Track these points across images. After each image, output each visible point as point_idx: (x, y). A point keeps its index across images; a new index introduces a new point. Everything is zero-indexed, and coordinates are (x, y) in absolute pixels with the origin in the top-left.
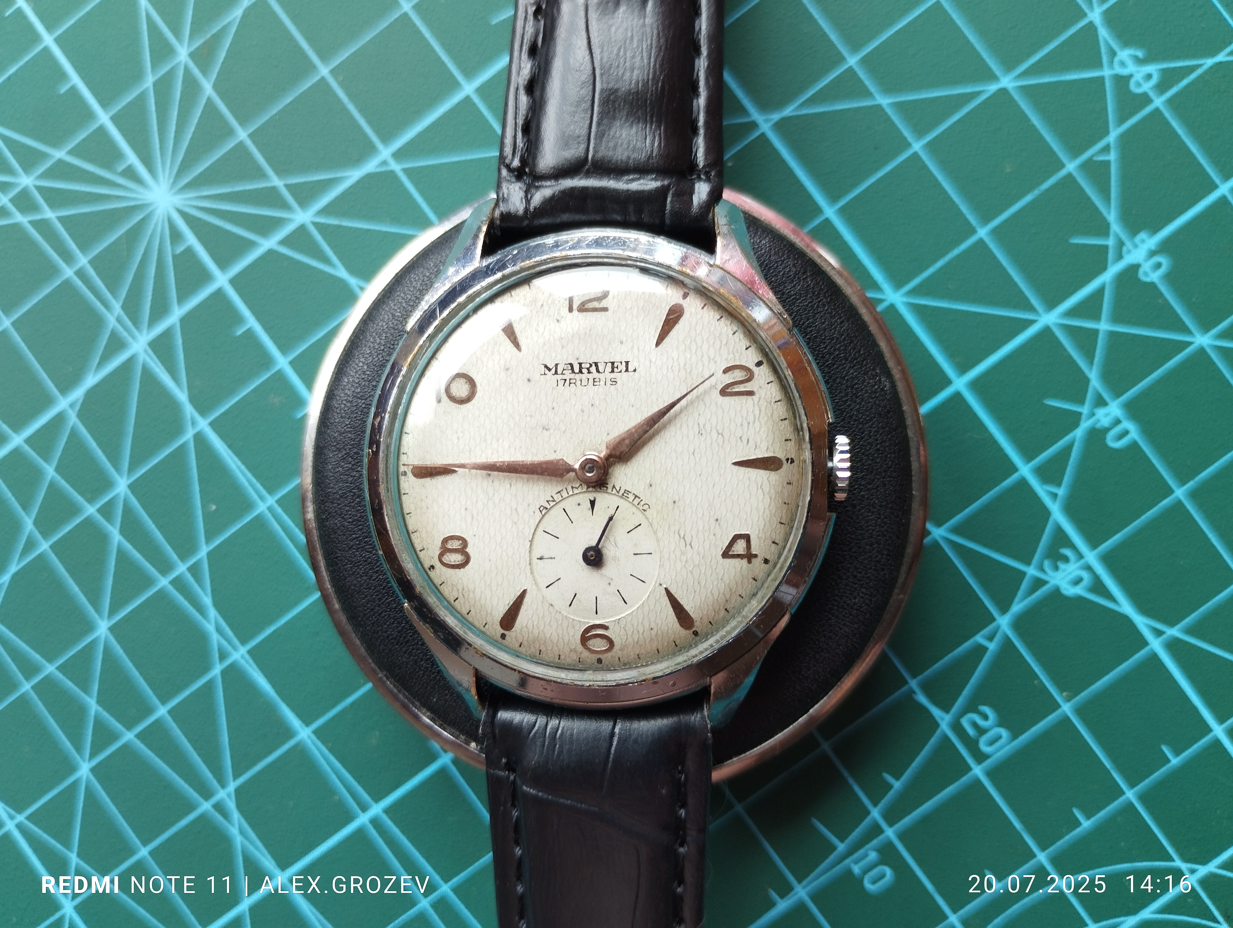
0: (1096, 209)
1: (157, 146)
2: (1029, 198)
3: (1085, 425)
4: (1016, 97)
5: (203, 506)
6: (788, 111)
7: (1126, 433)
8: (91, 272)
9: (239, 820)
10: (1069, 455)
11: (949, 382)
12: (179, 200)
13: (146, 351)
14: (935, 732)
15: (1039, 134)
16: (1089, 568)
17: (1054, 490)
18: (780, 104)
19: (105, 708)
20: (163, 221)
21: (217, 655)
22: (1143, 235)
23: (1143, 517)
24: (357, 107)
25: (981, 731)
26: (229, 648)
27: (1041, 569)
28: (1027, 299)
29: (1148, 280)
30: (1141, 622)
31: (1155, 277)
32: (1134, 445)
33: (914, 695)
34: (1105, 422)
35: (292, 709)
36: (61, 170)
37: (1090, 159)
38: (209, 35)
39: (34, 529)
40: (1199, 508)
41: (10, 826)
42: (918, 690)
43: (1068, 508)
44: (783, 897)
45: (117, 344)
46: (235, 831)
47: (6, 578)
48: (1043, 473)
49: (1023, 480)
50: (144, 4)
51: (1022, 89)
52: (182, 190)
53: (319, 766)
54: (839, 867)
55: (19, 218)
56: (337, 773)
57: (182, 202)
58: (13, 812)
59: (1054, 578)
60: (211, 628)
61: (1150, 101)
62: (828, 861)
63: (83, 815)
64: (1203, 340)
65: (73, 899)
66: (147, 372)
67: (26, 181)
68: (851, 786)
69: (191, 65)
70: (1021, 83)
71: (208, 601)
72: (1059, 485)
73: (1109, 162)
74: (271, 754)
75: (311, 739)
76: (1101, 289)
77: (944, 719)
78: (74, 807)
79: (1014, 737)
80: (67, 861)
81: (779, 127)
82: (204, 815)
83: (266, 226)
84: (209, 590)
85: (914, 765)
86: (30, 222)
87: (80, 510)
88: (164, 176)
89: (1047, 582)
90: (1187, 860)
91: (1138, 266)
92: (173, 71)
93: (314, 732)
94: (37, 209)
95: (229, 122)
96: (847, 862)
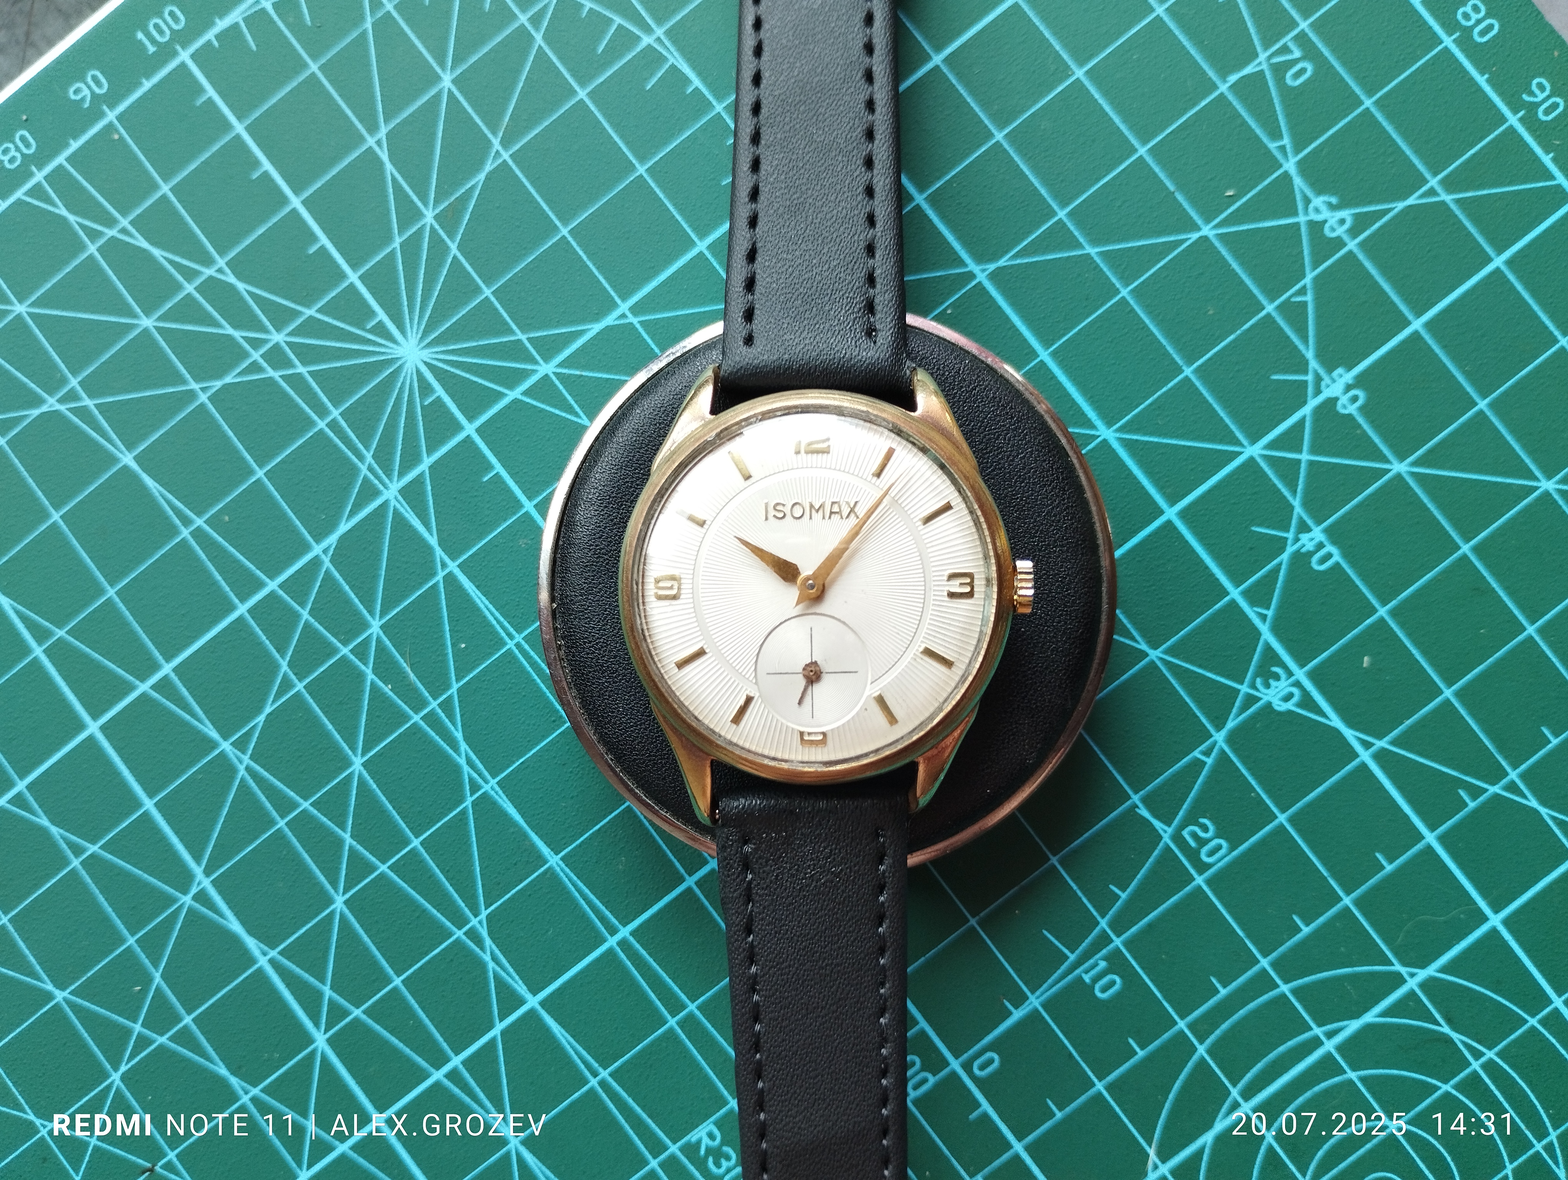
0: (1296, 347)
1: (406, 303)
2: (1232, 337)
3: (1290, 549)
4: (1217, 244)
5: (453, 645)
6: (1002, 262)
7: (1329, 556)
8: (343, 424)
9: (490, 947)
10: (1277, 579)
11: (1162, 512)
12: (427, 355)
13: (396, 498)
14: (1158, 844)
15: (1240, 278)
16: (1298, 684)
17: (1264, 612)
18: (994, 256)
19: (359, 843)
20: (412, 374)
21: (468, 788)
22: (1340, 370)
23: (1349, 636)
24: (595, 264)
25: (1202, 842)
26: (480, 781)
27: (1253, 686)
28: (1232, 432)
29: (1346, 412)
30: (1349, 734)
31: (1352, 409)
32: (1337, 567)
33: (1137, 810)
34: (1310, 546)
35: (541, 837)
36: (311, 327)
37: (1288, 299)
38: (453, 199)
39: (288, 670)
40: (1402, 625)
41: (263, 962)
42: (1140, 805)
43: (1276, 629)
44: (1016, 1008)
45: (369, 492)
46: (487, 958)
47: (261, 718)
48: (1252, 596)
49: (1233, 602)
50: (389, 167)
51: (1221, 237)
52: (429, 345)
53: (569, 893)
54: (1070, 977)
55: (271, 373)
56: (585, 898)
57: (430, 355)
58: (266, 948)
59: (1266, 694)
60: (462, 761)
61: (1344, 245)
62: (1059, 972)
63: (336, 947)
64: (1399, 468)
65: (326, 1032)
66: (399, 520)
67: (278, 338)
68: (1080, 898)
69: (437, 227)
70: (1220, 231)
71: (459, 735)
72: (1268, 608)
73: (1305, 303)
74: (521, 882)
75: (559, 866)
76: (1302, 421)
77: (1166, 832)
78: (329, 939)
79: (1232, 849)
80: (320, 995)
81: (994, 276)
82: (458, 941)
83: (512, 378)
84: (459, 724)
85: (1139, 876)
86: (280, 376)
87: (335, 651)
88: (412, 332)
89: (1260, 699)
90: (1405, 964)
91: (1336, 399)
92: (420, 232)
93: (562, 859)
94: (289, 364)
95: (473, 280)
96: (1077, 972)
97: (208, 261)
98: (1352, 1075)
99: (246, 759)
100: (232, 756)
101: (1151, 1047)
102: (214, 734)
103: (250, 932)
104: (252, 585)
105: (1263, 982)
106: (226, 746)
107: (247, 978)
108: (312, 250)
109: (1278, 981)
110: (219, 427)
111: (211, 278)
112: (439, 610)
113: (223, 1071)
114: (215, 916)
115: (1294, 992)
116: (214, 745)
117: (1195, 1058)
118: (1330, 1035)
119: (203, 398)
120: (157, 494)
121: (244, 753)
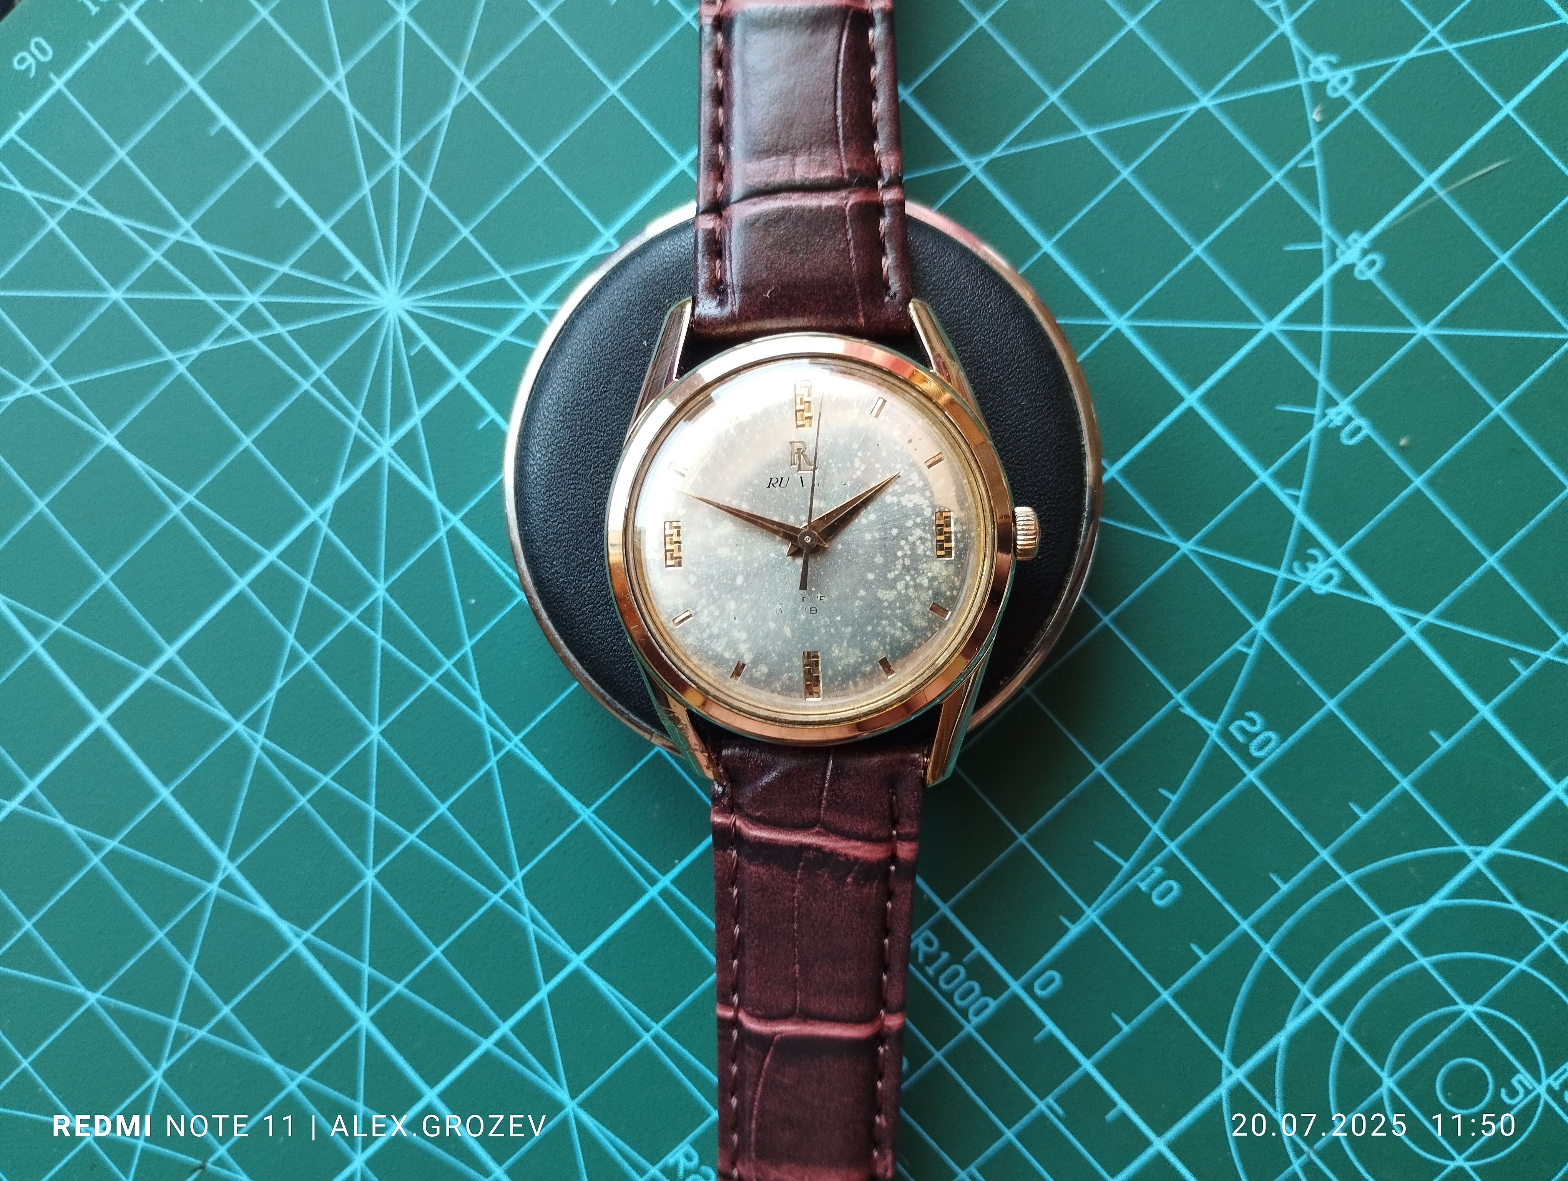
0: (1307, 215)
1: (381, 251)
2: (1239, 212)
3: (1318, 426)
4: (1217, 114)
5: (463, 602)
6: (996, 153)
7: (1359, 429)
8: (328, 382)
9: (529, 909)
10: (1306, 457)
11: (1181, 399)
12: (408, 303)
13: (390, 455)
14: (1205, 743)
15: (1243, 147)
16: (1336, 565)
17: (1296, 493)
18: (988, 148)
19: (384, 813)
20: (395, 324)
21: (491, 747)
22: (1354, 236)
23: (1385, 510)
24: (574, 193)
25: (1251, 736)
26: (503, 739)
27: (1291, 571)
28: (1248, 310)
29: (1364, 278)
30: (1394, 612)
31: (1370, 275)
32: (1368, 440)
33: (1180, 709)
34: (1338, 421)
35: (571, 791)
36: (286, 285)
37: (1295, 167)
38: (420, 137)
39: (296, 643)
40: (1440, 493)
41: (297, 944)
42: (1184, 704)
43: (1311, 510)
44: (1073, 922)
45: (361, 450)
46: (526, 920)
47: (272, 695)
48: (1282, 477)
49: (1263, 486)
50: (351, 111)
51: (1221, 106)
52: (410, 293)
53: (604, 846)
54: (1126, 886)
55: (250, 336)
56: (622, 850)
57: (412, 304)
58: (299, 930)
59: (1305, 579)
60: (483, 721)
61: (1349, 104)
62: (1114, 882)
63: (372, 923)
64: (1424, 331)
65: (369, 1009)
66: (394, 475)
67: (252, 298)
68: (1130, 806)
69: (406, 168)
70: (1219, 101)
71: (477, 694)
72: (1299, 488)
73: (1312, 169)
74: (554, 838)
75: (592, 819)
76: (1319, 293)
77: (1212, 729)
78: (362, 916)
79: (1283, 739)
80: (357, 974)
81: (989, 169)
82: (494, 907)
83: (498, 319)
84: (476, 682)
85: (1188, 777)
86: (261, 339)
87: (340, 618)
88: (391, 281)
89: (1298, 584)
90: (1470, 843)
91: (1352, 266)
92: (389, 176)
93: (595, 812)
94: (267, 325)
95: (449, 221)
96: (1133, 880)
97: (172, 225)
98: (1423, 961)
99: (261, 738)
100: (246, 735)
101: (1216, 951)
102: (225, 715)
103: (281, 915)
104: (249, 558)
105: (1325, 875)
106: (238, 726)
107: (283, 962)
108: (280, 203)
109: (1340, 872)
110: (200, 398)
111: (178, 243)
112: (444, 567)
113: (266, 1059)
114: (246, 902)
115: (1359, 881)
116: (225, 726)
117: (1261, 958)
118: (1398, 922)
119: (181, 368)
120: (144, 473)
121: (257, 730)
